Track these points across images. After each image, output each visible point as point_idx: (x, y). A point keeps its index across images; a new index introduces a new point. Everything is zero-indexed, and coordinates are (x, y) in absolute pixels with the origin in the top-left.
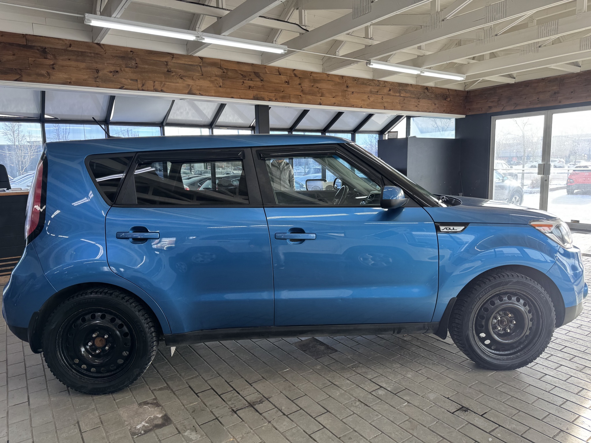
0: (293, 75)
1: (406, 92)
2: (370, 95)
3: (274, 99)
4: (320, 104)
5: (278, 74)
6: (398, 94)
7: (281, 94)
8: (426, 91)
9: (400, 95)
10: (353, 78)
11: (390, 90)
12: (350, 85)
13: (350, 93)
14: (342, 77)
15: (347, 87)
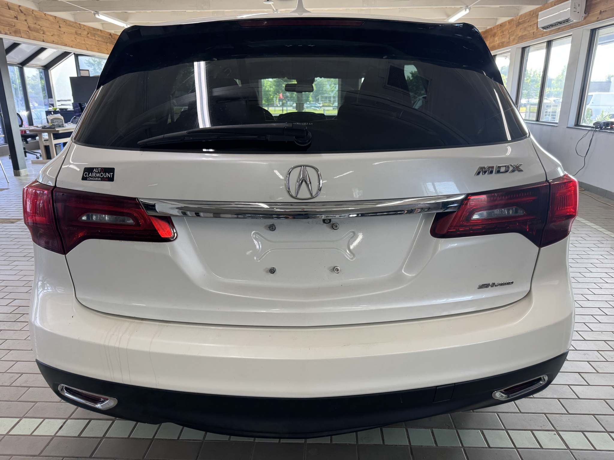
0: (20, 11)
1: (99, 37)
2: (76, 36)
3: (8, 32)
4: (43, 41)
5: (8, 8)
6: (94, 38)
7: (14, 29)
8: (110, 37)
9: (95, 38)
10: (63, 19)
11: (88, 33)
12: (61, 25)
13: (62, 33)
14: (55, 17)
15: (60, 27)
